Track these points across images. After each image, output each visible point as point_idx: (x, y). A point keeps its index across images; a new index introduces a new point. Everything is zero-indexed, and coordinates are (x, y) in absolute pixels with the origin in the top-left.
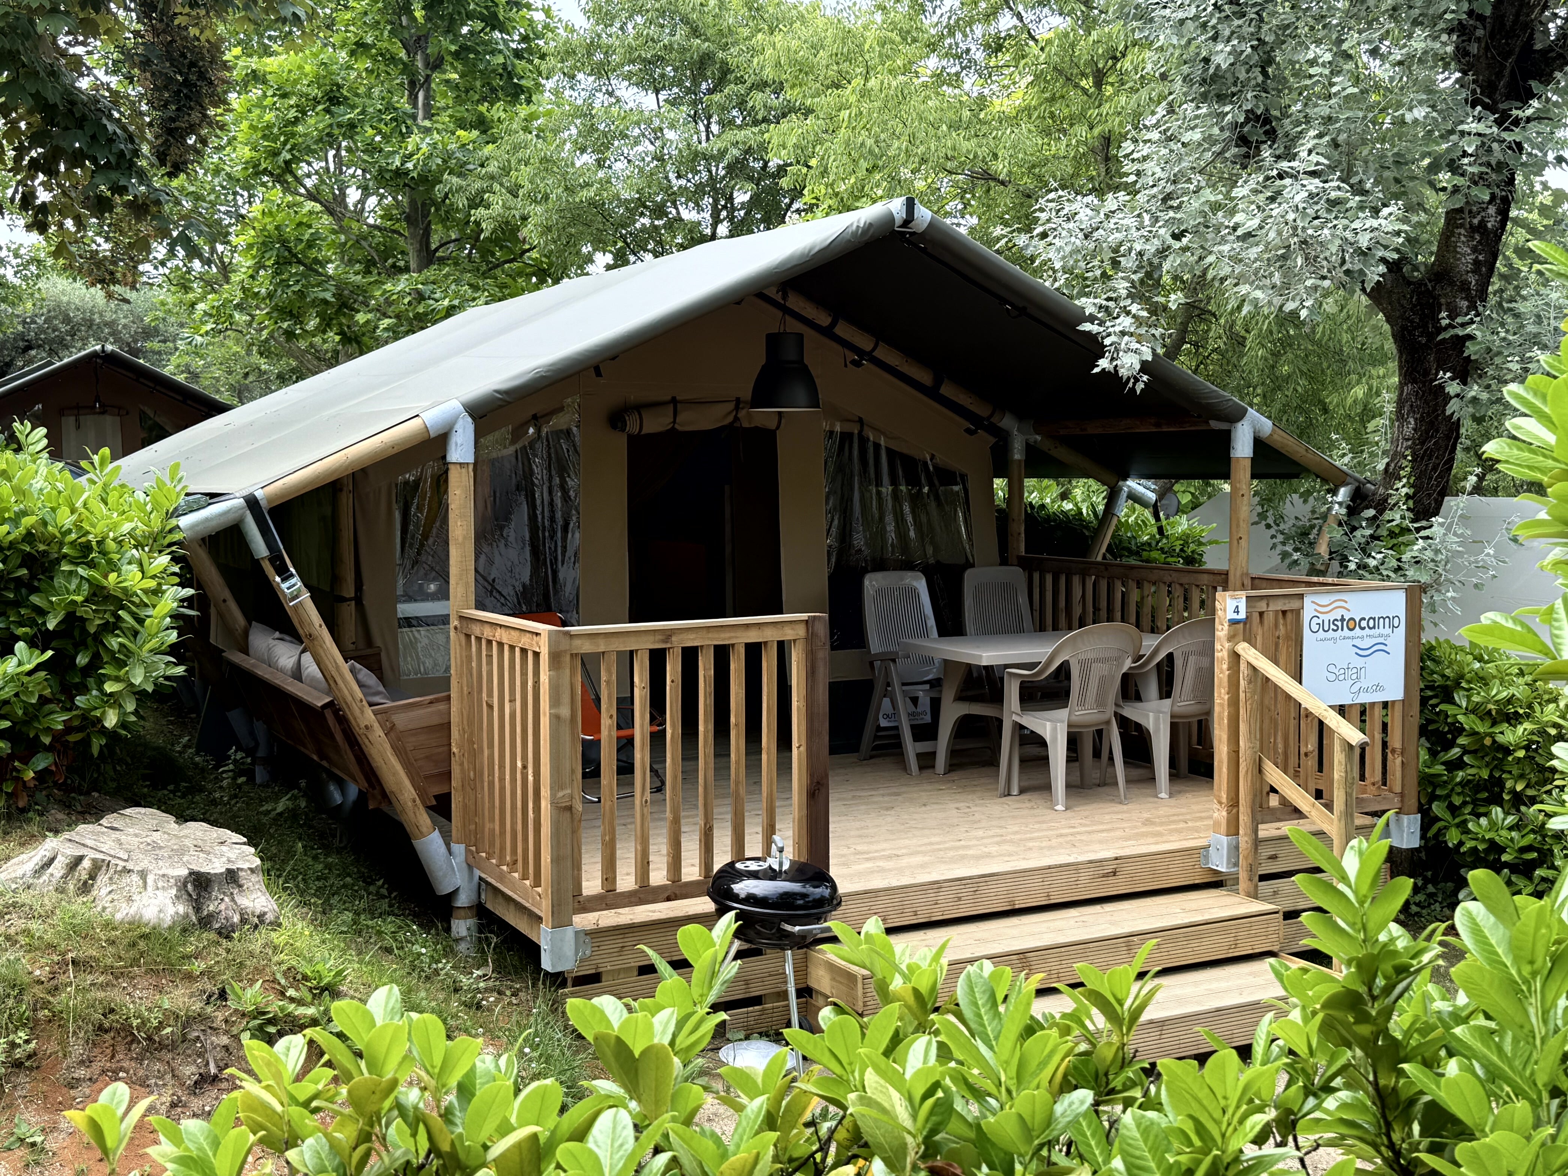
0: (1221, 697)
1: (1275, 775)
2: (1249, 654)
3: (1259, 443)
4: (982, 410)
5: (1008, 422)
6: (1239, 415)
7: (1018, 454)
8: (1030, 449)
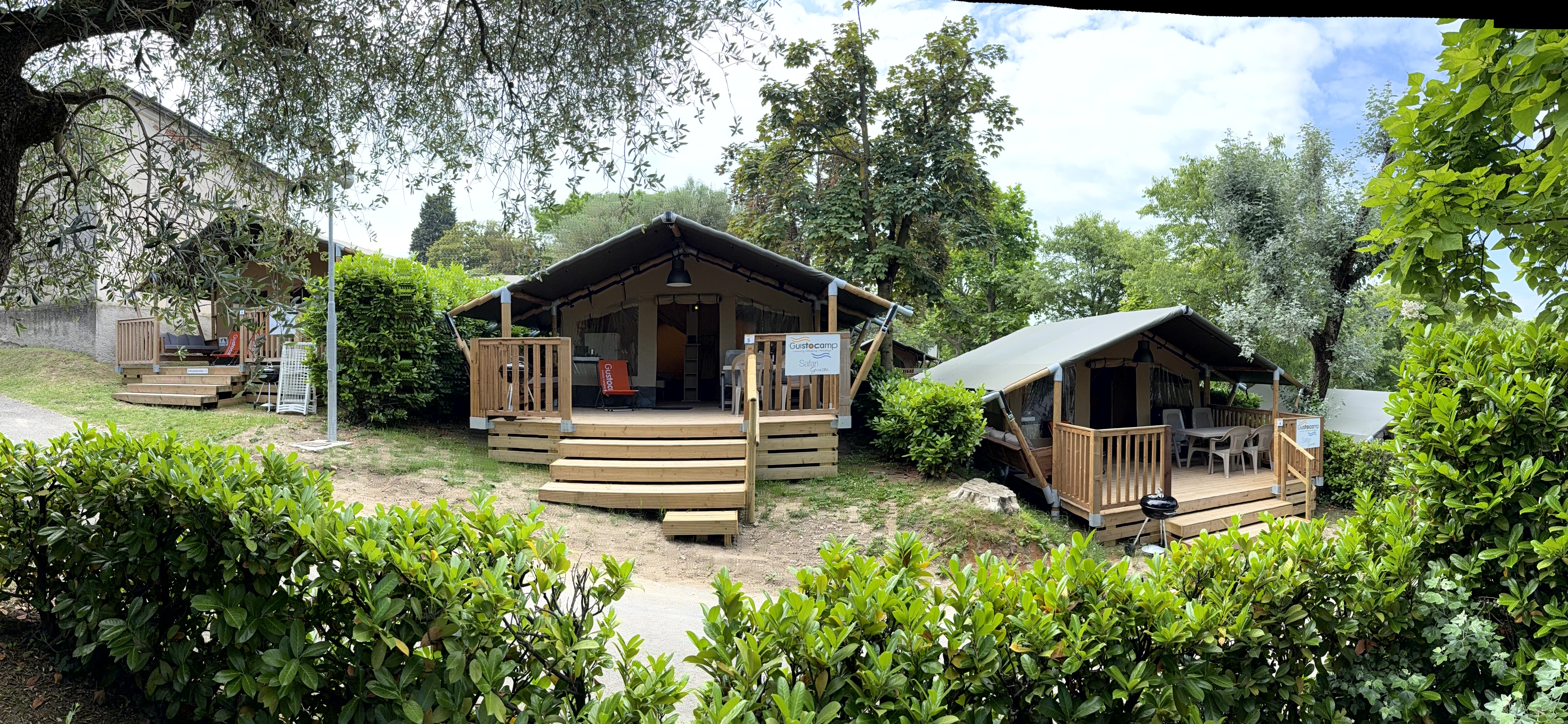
0: (1276, 447)
1: (1290, 468)
2: (1284, 435)
3: (1281, 376)
4: (1197, 362)
5: (1205, 366)
6: (1275, 369)
7: (1208, 375)
8: (1212, 373)
